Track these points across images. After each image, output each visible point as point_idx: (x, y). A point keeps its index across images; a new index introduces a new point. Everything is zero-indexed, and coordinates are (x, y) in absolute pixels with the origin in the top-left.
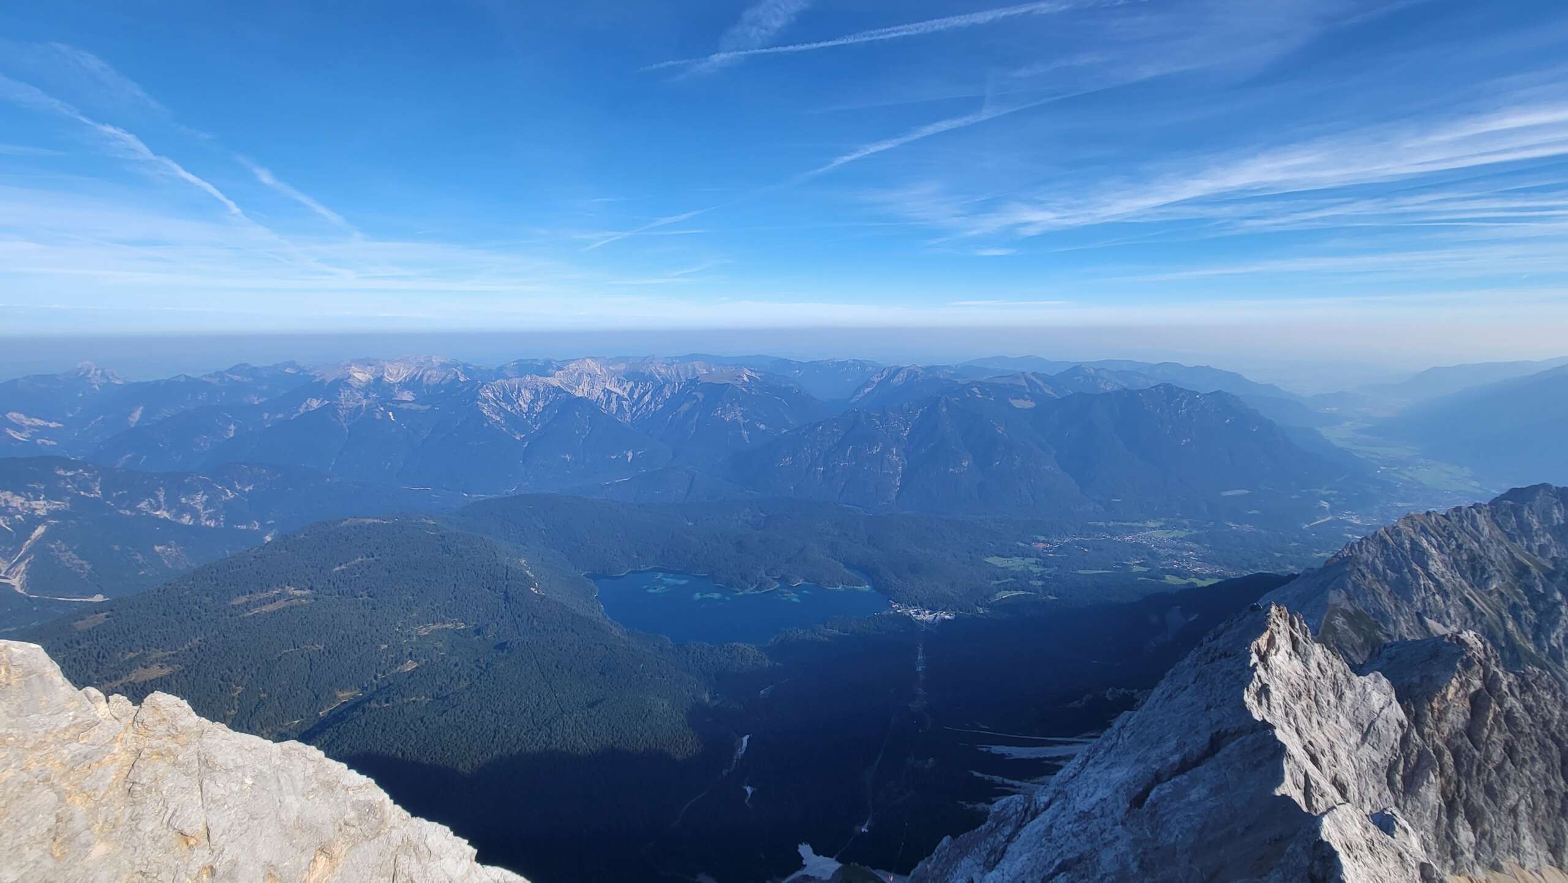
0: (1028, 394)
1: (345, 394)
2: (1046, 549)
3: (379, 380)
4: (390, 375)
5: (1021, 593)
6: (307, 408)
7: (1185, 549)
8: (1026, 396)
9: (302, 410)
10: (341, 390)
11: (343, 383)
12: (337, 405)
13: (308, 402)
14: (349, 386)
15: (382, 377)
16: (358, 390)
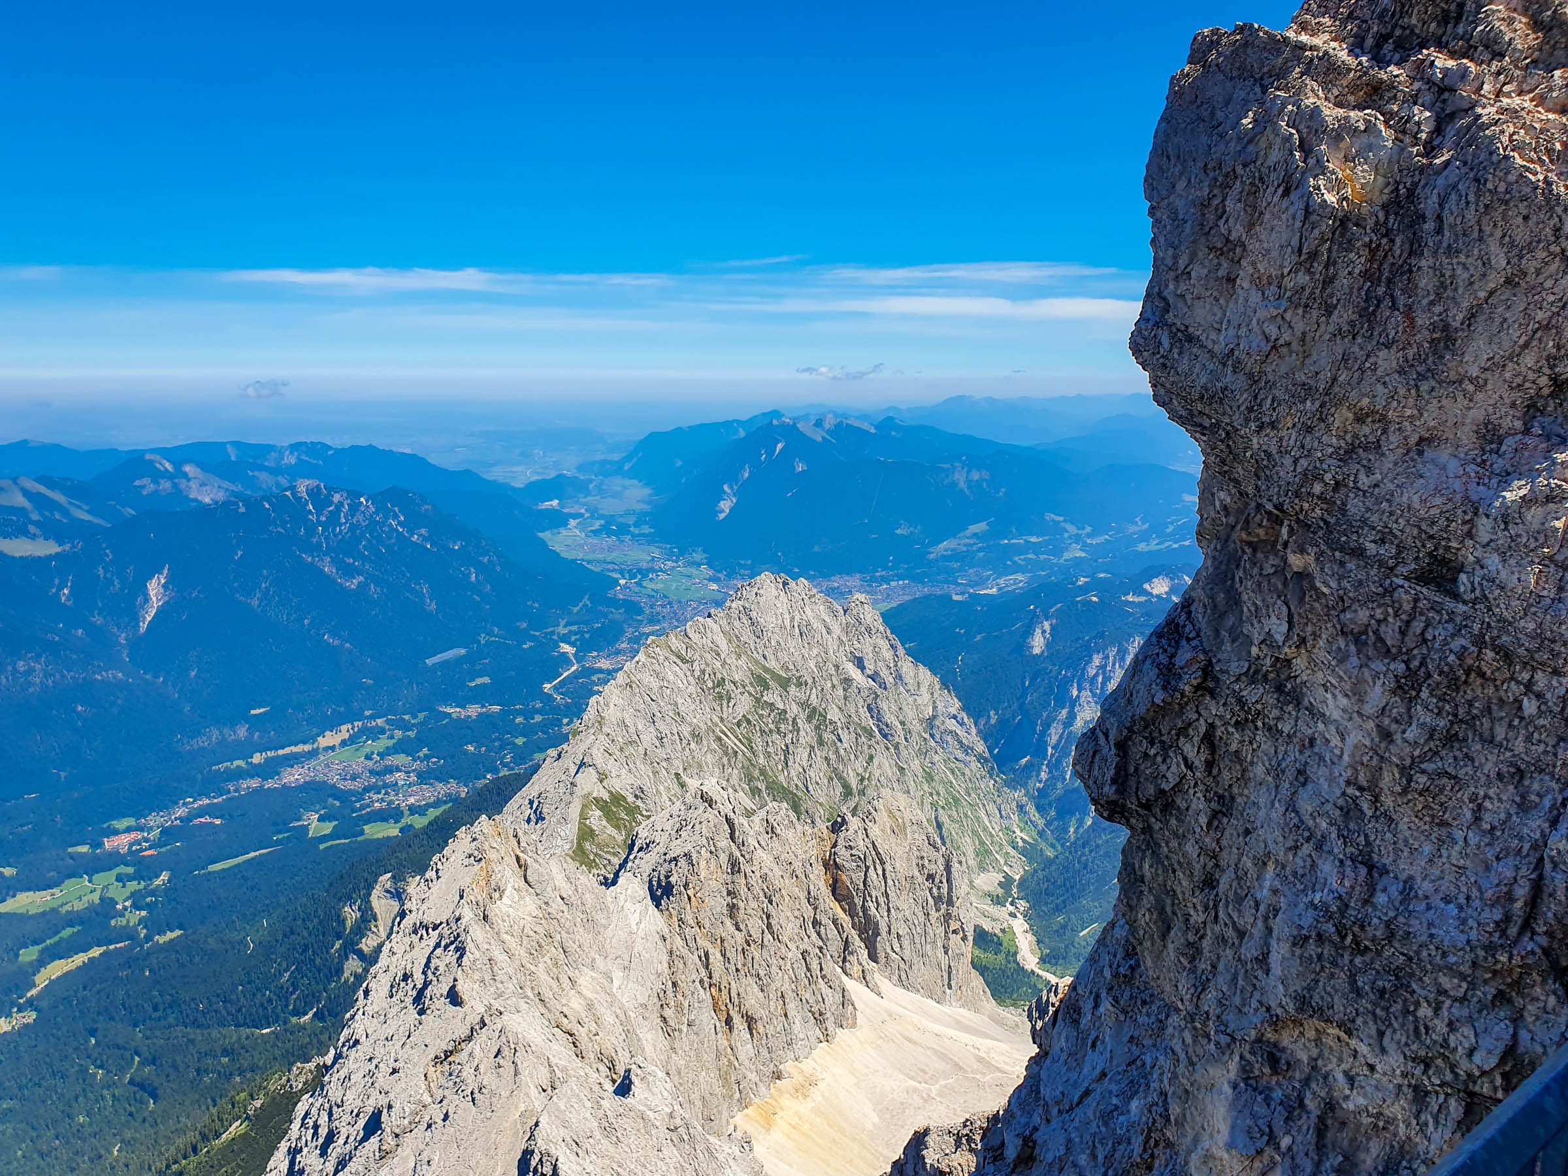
0: (37, 524)
2: (138, 842)
5: (96, 952)
7: (390, 770)
8: (32, 529)
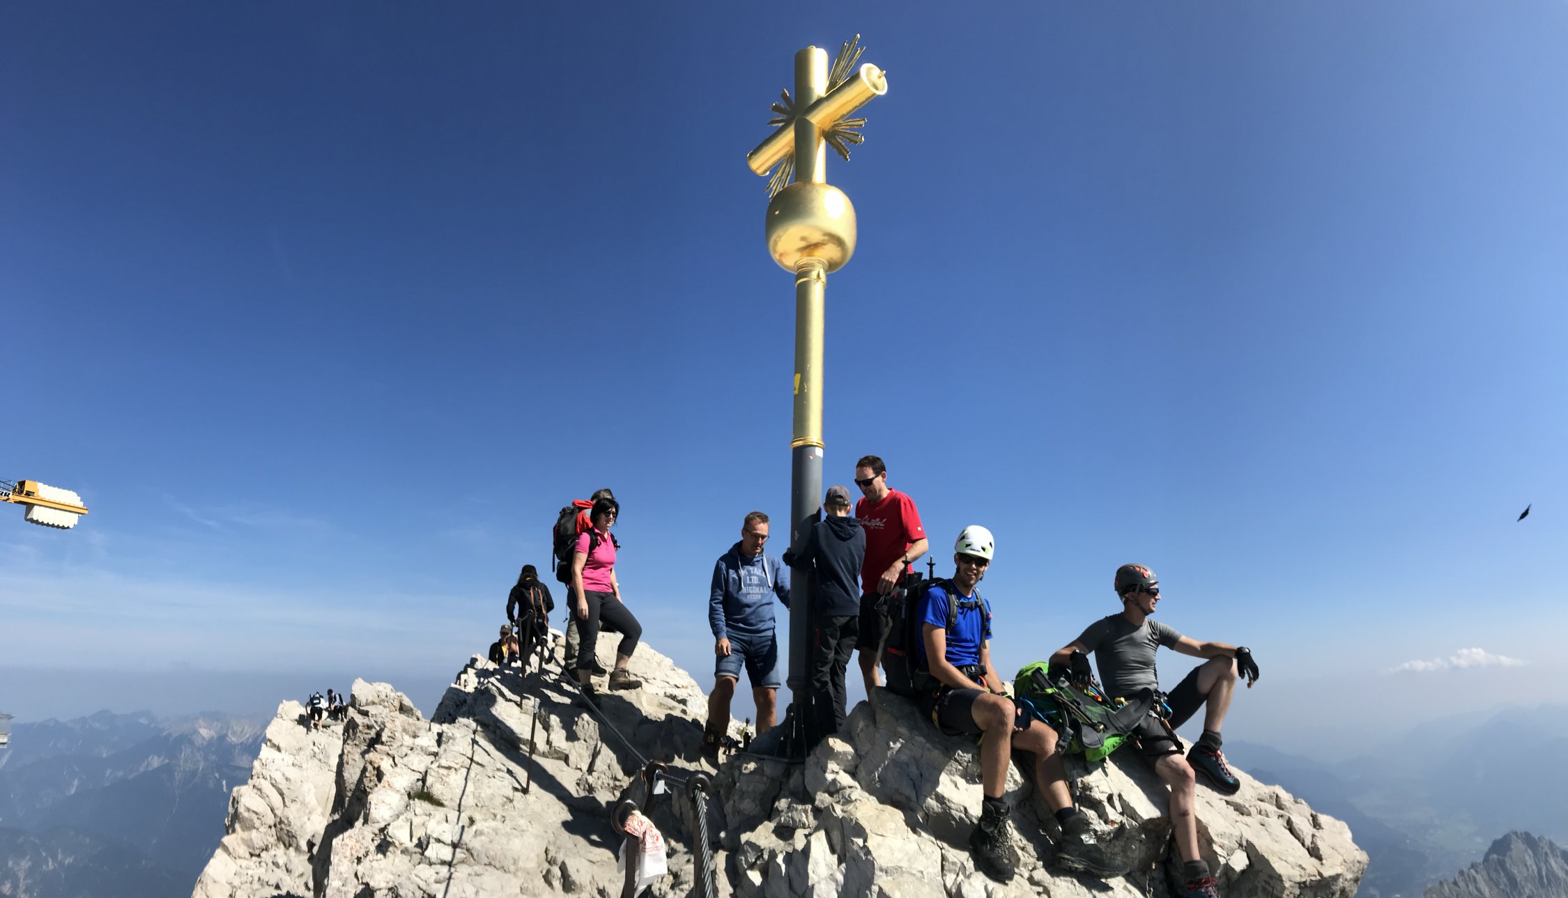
1: (186, 752)
3: (222, 738)
4: (234, 733)
6: (147, 766)
9: (142, 769)
10: (183, 748)
11: (186, 739)
12: (176, 765)
13: (150, 758)
14: (191, 743)
15: (226, 735)
16: (199, 749)
